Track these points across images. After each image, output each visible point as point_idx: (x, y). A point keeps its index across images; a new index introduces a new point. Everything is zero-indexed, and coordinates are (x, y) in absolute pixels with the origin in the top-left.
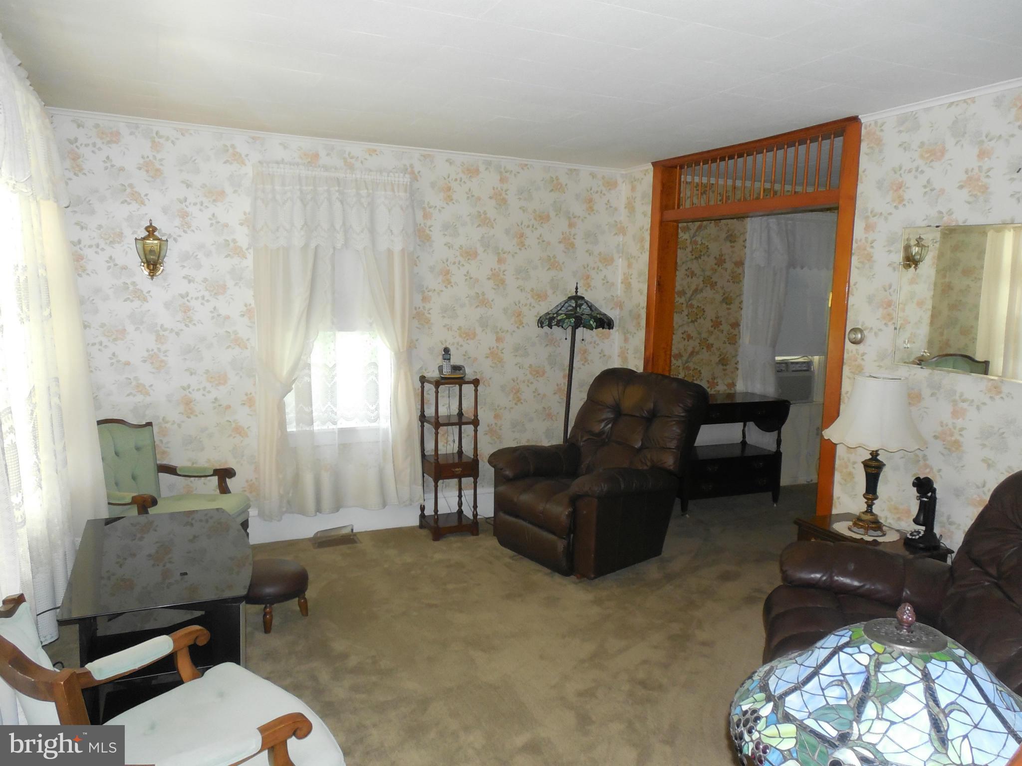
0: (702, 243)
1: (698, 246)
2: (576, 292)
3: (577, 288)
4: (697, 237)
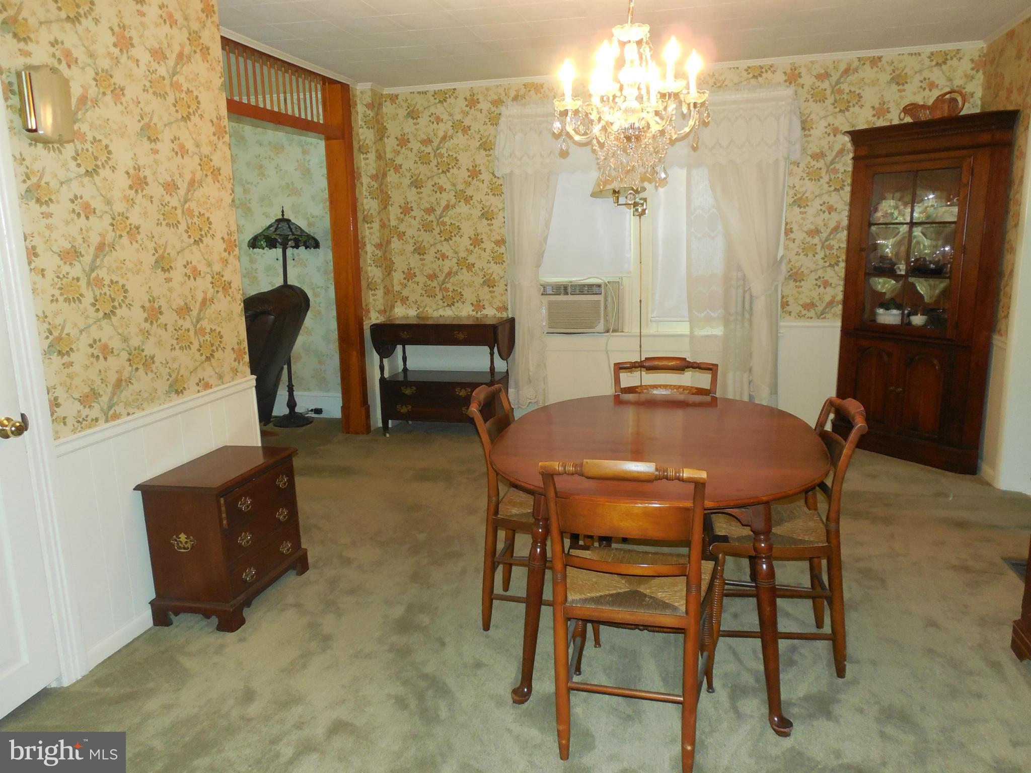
0: (449, 155)
1: (445, 159)
2: (283, 215)
3: (283, 212)
4: (441, 150)
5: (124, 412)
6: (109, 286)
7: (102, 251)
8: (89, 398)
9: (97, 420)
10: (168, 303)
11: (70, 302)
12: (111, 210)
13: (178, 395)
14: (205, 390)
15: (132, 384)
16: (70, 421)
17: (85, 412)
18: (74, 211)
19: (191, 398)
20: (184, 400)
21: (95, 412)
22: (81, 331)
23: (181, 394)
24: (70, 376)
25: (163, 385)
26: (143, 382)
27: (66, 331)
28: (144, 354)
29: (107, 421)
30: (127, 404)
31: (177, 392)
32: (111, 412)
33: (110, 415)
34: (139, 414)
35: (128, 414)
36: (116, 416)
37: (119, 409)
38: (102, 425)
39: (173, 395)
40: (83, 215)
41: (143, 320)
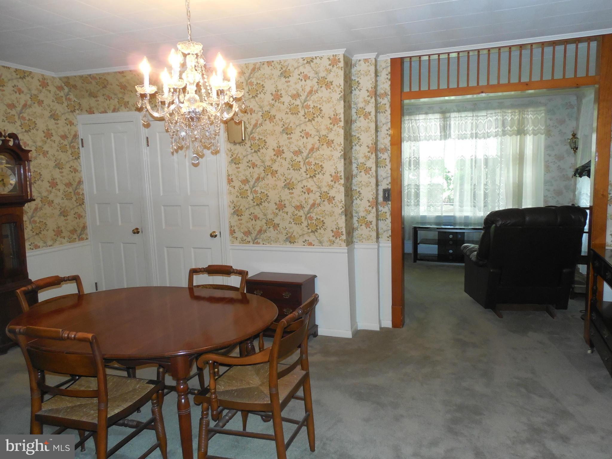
5: (262, 243)
6: (260, 194)
7: (258, 181)
8: (248, 233)
9: (249, 242)
10: (290, 203)
11: (243, 198)
12: (264, 165)
13: (291, 244)
14: (309, 246)
15: (267, 233)
16: (239, 239)
17: (245, 238)
18: (248, 166)
19: (298, 247)
20: (293, 246)
21: (249, 239)
22: (246, 209)
23: (292, 244)
24: (241, 224)
25: (282, 237)
26: (272, 233)
27: (240, 208)
28: (274, 222)
29: (253, 243)
30: (263, 240)
31: (290, 242)
32: (256, 241)
33: (255, 241)
34: (269, 245)
35: (263, 244)
36: (258, 243)
37: (259, 241)
38: (251, 244)
39: (288, 243)
40: (251, 167)
41: (275, 208)
